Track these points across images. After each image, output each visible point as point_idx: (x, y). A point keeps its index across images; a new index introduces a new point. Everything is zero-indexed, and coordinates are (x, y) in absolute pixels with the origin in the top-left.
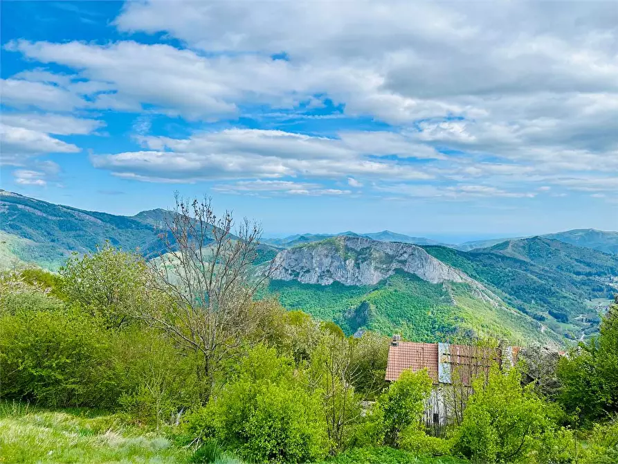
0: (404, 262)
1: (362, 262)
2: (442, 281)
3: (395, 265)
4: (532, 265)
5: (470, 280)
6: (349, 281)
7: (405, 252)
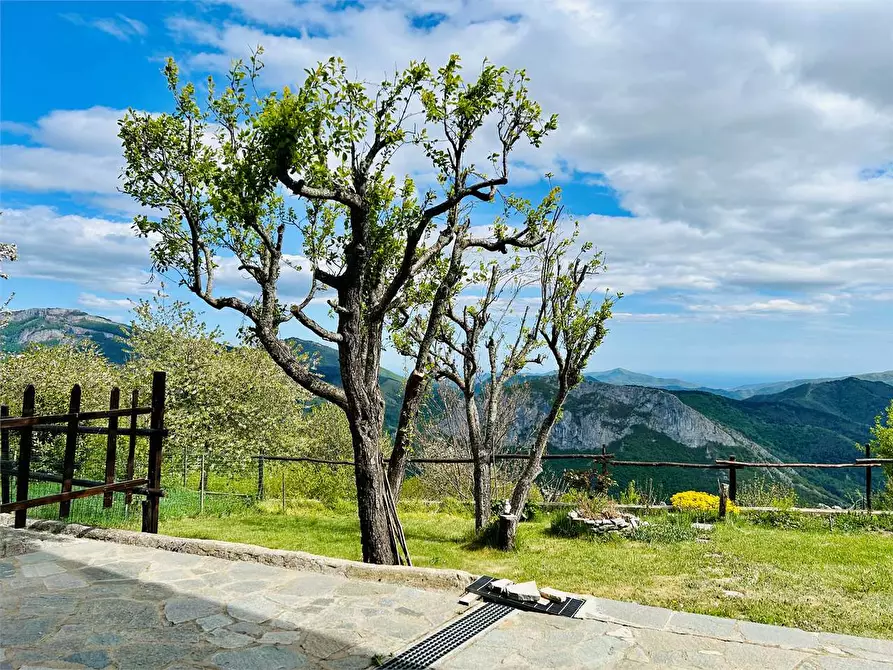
0: (646, 416)
1: (584, 415)
2: (705, 443)
3: (632, 421)
4: (844, 421)
5: (746, 442)
6: (564, 442)
7: (649, 401)
